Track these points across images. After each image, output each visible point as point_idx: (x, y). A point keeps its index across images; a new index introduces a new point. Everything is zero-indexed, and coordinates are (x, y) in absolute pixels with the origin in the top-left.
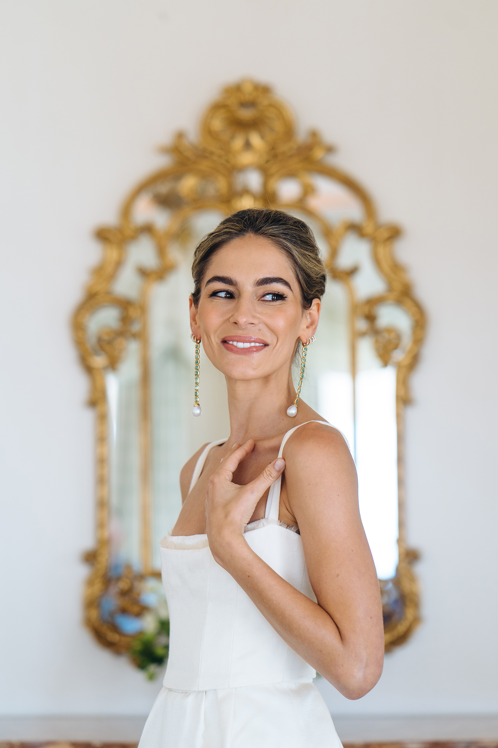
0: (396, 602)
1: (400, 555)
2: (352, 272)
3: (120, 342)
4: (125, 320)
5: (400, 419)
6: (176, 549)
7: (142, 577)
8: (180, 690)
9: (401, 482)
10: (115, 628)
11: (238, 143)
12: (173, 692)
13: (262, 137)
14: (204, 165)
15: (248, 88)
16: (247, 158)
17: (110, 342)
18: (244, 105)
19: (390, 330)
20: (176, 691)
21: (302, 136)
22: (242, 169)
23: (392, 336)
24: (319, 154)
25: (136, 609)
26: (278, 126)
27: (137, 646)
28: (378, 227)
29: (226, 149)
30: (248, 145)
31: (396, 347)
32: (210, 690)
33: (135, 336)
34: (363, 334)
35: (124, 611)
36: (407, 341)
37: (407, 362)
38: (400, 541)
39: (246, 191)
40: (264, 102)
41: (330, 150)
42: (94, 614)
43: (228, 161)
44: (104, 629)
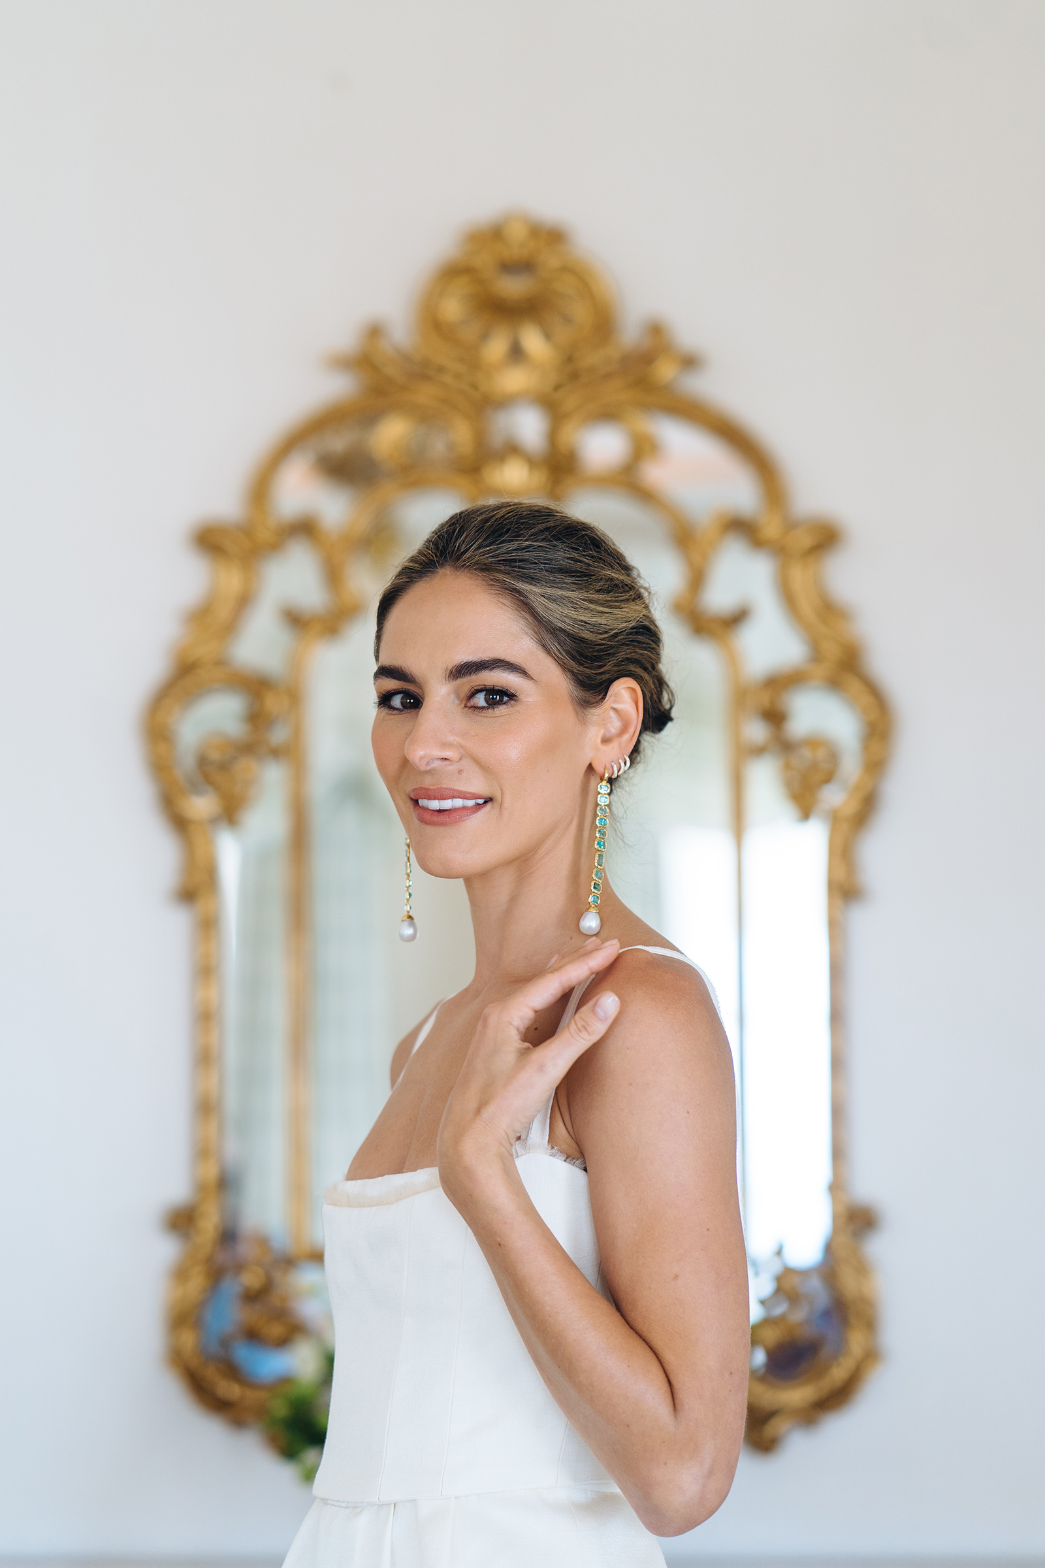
0: (827, 1314)
1: (835, 1218)
2: (737, 619)
3: (246, 766)
4: (257, 718)
5: (836, 930)
6: (351, 1206)
7: (289, 1262)
8: (343, 1502)
9: (838, 1064)
10: (233, 1371)
11: (496, 348)
12: (329, 1506)
13: (548, 336)
14: (425, 394)
15: (517, 233)
16: (514, 380)
17: (224, 767)
18: (510, 267)
19: (814, 742)
20: (335, 1503)
21: (630, 334)
22: (504, 402)
23: (821, 754)
24: (666, 371)
25: (276, 1330)
26: (581, 312)
27: (280, 1409)
28: (790, 525)
29: (472, 360)
30: (516, 353)
31: (828, 778)
32: (404, 1501)
33: (276, 753)
34: (758, 751)
35: (253, 1336)
36: (851, 766)
37: (851, 809)
38: (836, 1187)
39: (512, 449)
40: (550, 261)
41: (690, 362)
42: (188, 1339)
43: (474, 387)
44: (211, 1373)
